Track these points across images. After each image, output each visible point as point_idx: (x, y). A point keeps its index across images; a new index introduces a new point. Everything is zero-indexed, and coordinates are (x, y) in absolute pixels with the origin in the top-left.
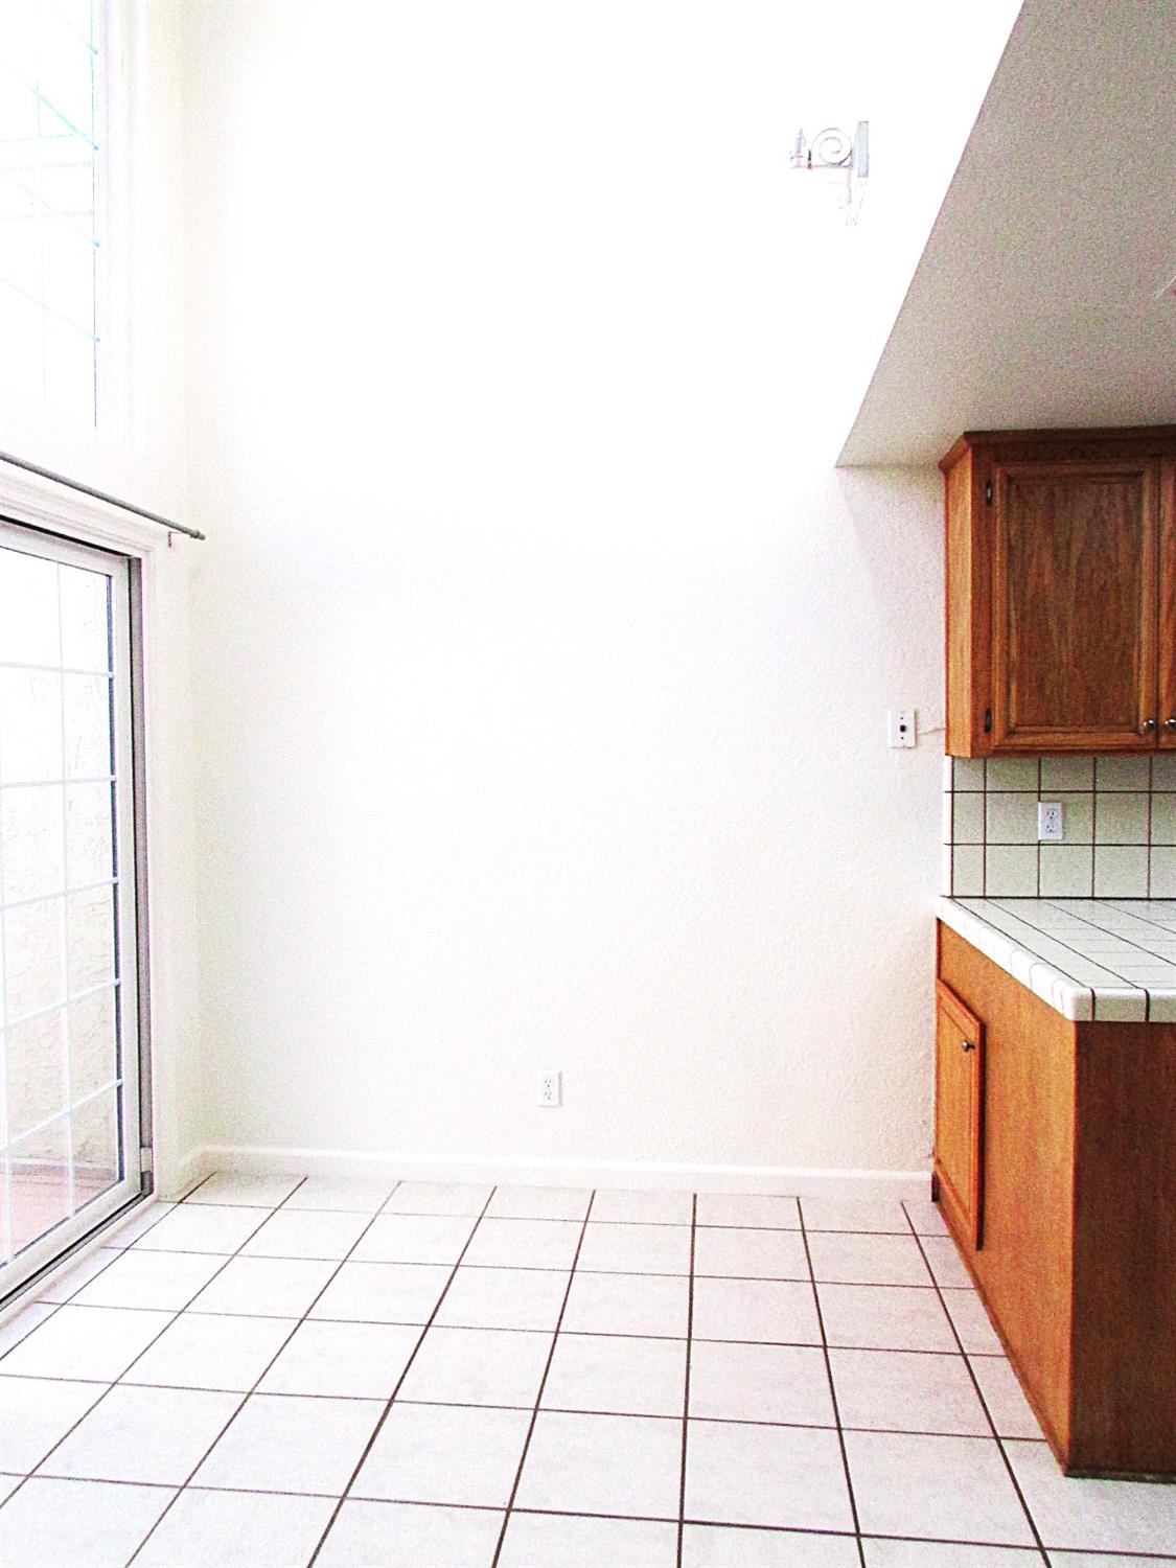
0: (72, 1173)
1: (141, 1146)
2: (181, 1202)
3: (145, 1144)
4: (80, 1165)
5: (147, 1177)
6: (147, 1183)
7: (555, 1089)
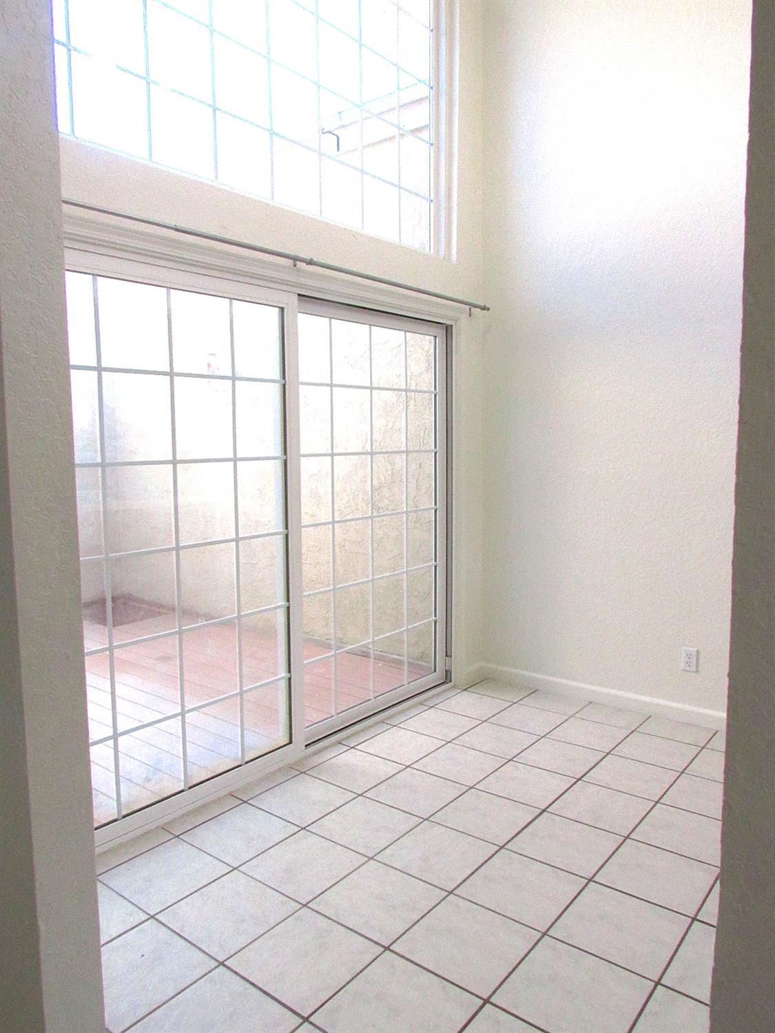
0: (406, 664)
1: (447, 656)
2: (465, 690)
3: (448, 654)
4: (410, 660)
5: (448, 672)
6: (449, 677)
7: (694, 660)
